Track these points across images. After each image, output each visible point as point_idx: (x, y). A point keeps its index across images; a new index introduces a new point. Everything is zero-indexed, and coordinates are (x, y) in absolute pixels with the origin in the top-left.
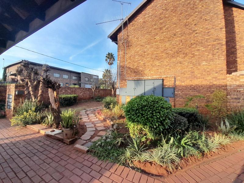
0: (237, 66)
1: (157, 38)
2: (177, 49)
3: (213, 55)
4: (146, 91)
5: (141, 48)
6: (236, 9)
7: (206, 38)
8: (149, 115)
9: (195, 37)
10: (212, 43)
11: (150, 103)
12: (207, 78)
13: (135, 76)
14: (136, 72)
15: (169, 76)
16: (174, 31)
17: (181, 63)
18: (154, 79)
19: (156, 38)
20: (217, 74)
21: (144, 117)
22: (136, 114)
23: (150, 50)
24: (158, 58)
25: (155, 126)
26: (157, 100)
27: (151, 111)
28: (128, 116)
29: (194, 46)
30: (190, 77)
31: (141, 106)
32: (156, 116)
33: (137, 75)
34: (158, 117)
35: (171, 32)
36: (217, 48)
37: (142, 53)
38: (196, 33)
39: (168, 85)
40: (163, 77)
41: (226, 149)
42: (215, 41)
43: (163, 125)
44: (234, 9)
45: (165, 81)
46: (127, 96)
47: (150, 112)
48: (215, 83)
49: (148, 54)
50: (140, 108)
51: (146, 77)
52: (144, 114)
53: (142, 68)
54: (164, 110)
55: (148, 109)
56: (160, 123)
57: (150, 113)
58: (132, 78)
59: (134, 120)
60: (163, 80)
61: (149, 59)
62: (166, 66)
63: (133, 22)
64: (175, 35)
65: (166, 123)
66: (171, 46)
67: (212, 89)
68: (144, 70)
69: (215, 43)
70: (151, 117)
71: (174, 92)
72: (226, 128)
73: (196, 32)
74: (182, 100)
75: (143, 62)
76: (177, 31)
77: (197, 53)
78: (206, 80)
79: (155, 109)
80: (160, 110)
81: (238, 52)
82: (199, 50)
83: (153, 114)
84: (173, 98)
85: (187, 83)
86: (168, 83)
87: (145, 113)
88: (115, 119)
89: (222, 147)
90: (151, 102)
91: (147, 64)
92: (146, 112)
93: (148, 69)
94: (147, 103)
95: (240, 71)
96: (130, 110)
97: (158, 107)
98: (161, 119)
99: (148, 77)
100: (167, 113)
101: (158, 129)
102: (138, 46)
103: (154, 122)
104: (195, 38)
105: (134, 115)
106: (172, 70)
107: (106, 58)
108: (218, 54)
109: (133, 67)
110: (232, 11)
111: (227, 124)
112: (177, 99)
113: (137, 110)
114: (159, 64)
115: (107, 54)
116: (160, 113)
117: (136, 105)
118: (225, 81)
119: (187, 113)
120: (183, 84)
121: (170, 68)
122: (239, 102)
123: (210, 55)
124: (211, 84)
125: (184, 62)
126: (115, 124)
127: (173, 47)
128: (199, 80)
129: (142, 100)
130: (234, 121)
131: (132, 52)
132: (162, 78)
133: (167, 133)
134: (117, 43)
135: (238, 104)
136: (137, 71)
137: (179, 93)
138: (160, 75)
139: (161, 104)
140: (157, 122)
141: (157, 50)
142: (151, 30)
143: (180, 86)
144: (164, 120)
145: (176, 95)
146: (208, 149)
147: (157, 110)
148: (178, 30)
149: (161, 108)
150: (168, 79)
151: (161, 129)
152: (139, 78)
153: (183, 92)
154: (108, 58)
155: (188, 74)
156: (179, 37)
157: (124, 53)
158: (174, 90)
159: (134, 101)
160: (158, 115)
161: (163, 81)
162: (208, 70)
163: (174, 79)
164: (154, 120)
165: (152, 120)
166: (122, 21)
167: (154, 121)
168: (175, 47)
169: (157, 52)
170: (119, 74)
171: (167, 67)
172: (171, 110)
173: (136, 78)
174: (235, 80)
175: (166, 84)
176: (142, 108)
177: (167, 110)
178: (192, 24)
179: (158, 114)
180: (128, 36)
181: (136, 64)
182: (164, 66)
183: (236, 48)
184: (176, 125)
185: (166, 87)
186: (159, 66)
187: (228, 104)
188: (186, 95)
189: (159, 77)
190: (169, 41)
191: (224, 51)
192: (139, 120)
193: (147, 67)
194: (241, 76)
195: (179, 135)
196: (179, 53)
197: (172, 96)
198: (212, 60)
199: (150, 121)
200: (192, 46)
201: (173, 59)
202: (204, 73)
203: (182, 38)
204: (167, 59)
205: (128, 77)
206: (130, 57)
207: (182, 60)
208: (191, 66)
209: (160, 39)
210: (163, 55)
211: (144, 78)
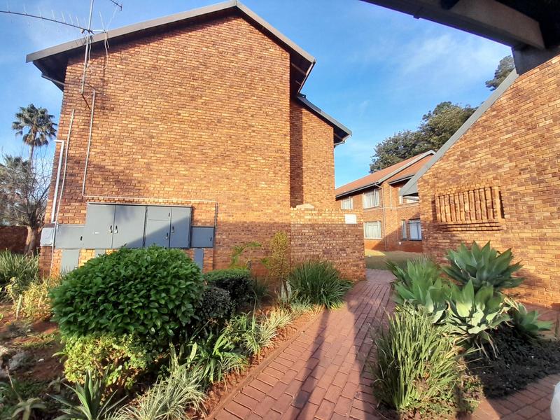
0: (303, 196)
1: (184, 114)
2: (222, 150)
3: (275, 173)
4: (148, 233)
5: (142, 124)
6: (306, 112)
7: (267, 143)
8: (137, 302)
9: (252, 137)
10: (274, 154)
11: (143, 269)
12: (267, 211)
13: (118, 194)
14: (122, 182)
15: (205, 202)
16: (218, 114)
17: (228, 178)
18: (172, 205)
19: (182, 114)
20: (279, 206)
21: (122, 311)
22: (95, 307)
23: (165, 135)
24: (183, 159)
25: (153, 330)
26: (164, 260)
27: (144, 291)
28: (64, 320)
29: (249, 152)
30: (241, 207)
31: (117, 280)
32: (157, 301)
33: (124, 190)
34: (163, 302)
35: (212, 113)
36: (280, 163)
37: (144, 136)
38: (254, 131)
39: (203, 221)
40: (193, 201)
41: (285, 335)
42: (278, 153)
43: (176, 320)
44: (304, 111)
45: (196, 211)
46: (84, 251)
47: (142, 293)
48: (277, 220)
49: (160, 145)
50: (112, 286)
51: (152, 199)
52: (121, 304)
53: (141, 175)
54: (180, 283)
55: (135, 285)
56: (167, 318)
57: (140, 297)
58: (107, 198)
59: (87, 325)
60: (193, 209)
61: (163, 156)
62: (202, 179)
63: (124, 54)
64: (219, 121)
65: (183, 313)
66: (211, 140)
67: (273, 231)
68: (147, 179)
69: (277, 155)
70: (142, 308)
71: (214, 235)
72: (287, 295)
73: (253, 129)
74: (228, 252)
75: (146, 161)
76: (223, 114)
77: (254, 166)
78: (266, 214)
79: (155, 283)
80: (169, 284)
81: (305, 175)
82: (256, 160)
83: (148, 297)
84: (212, 249)
85: (238, 218)
86: (203, 217)
87: (126, 298)
88: (23, 334)
89: (280, 331)
90: (146, 268)
91: (157, 168)
92: (128, 295)
93: (158, 180)
94: (135, 270)
95: (306, 203)
96: (73, 298)
97: (163, 278)
98: (171, 306)
99: (156, 200)
100: (187, 286)
101: (162, 333)
102: (134, 117)
103: (151, 319)
104: (252, 139)
105: (87, 310)
106: (211, 188)
107: (17, 120)
108: (281, 173)
109: (113, 167)
110: (301, 113)
111: (289, 288)
112: (219, 251)
113: (98, 294)
114: (184, 173)
115: (23, 109)
116: (167, 291)
117: (99, 280)
118: (288, 217)
119: (232, 280)
120: (231, 220)
121: (209, 185)
122: (303, 251)
123: (271, 172)
124: (272, 222)
125: (233, 178)
126: (15, 353)
127: (215, 143)
128: (255, 213)
129: (122, 263)
130: (297, 283)
131: (113, 125)
132: (190, 205)
133: (186, 335)
134: (62, 88)
135: (303, 253)
136: (127, 180)
137: (224, 237)
138: (186, 197)
139: (175, 268)
140: (161, 315)
141: (183, 140)
142: (171, 93)
143: (225, 223)
144: (178, 307)
145: (217, 243)
146: (260, 344)
147: (161, 284)
148: (225, 115)
149: (172, 278)
150: (204, 208)
151: (171, 331)
152: (131, 199)
153: (230, 236)
154: (27, 121)
155: (239, 202)
156: (227, 128)
157: (87, 123)
158: (214, 231)
159: (93, 266)
160: (163, 298)
161: (192, 212)
162: (268, 197)
163: (214, 209)
164: (151, 313)
165: (145, 316)
166: (88, 35)
167: (149, 317)
168: (218, 144)
169: (183, 146)
170: (61, 181)
171: (203, 182)
172: (196, 280)
173: (121, 198)
174: (300, 217)
175: (199, 218)
176: (116, 287)
177: (187, 280)
178: (248, 113)
179: (163, 295)
180: (104, 81)
181: (123, 162)
182: (197, 179)
183: (302, 169)
184: (207, 312)
185: (199, 224)
186: (185, 175)
187: (291, 254)
188: (235, 241)
189: (184, 201)
190: (207, 129)
191: (287, 171)
192: (102, 324)
193: (156, 173)
194: (306, 212)
195: (211, 333)
196: (226, 158)
197: (210, 244)
198: (273, 181)
199: (138, 319)
200: (247, 152)
201: (215, 168)
202: (263, 202)
203: (232, 131)
204: (203, 165)
205: (93, 193)
206: (107, 138)
207: (230, 173)
208: (244, 187)
209: (189, 118)
210: (195, 156)
211: (147, 200)
